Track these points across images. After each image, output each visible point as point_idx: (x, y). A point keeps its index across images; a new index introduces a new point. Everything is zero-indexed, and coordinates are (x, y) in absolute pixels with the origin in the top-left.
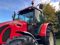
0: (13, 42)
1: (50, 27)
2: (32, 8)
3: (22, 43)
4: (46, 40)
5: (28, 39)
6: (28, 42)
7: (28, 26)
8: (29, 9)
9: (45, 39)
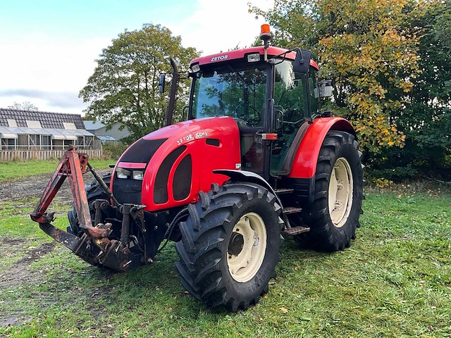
0: (220, 201)
1: (339, 140)
2: (262, 57)
3: (242, 202)
4: (315, 193)
5: (255, 192)
6: (255, 201)
7: (242, 137)
8: (250, 60)
9: (311, 190)
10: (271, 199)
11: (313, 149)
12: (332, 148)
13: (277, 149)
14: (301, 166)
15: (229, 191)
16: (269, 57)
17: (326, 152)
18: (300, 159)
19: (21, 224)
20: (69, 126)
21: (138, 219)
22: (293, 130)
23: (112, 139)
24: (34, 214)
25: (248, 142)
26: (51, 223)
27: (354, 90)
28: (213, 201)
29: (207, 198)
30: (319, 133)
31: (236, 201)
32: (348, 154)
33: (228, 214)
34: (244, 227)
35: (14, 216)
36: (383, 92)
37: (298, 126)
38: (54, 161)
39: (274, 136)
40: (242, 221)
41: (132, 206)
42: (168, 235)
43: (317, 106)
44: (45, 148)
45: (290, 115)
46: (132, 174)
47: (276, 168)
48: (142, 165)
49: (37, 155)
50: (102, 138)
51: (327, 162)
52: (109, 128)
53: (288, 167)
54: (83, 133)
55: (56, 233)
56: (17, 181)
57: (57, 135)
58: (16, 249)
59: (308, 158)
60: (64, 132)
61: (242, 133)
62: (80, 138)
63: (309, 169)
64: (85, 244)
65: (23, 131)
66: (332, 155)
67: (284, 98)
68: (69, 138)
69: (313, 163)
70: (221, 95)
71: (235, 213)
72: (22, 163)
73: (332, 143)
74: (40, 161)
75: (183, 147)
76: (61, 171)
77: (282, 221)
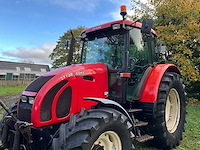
1: (172, 78)
2: (121, 25)
5: (111, 116)
8: (114, 28)
9: (154, 110)
10: (124, 120)
11: (155, 83)
12: (168, 83)
13: (132, 82)
14: (147, 94)
16: (126, 25)
17: (163, 85)
18: (147, 89)
20: (43, 70)
22: (142, 72)
25: (113, 79)
28: (77, 124)
30: (158, 73)
31: (94, 125)
32: (177, 86)
37: (145, 69)
39: (129, 75)
45: (141, 62)
46: (28, 100)
47: (131, 94)
51: (165, 92)
53: (138, 94)
57: (37, 74)
59: (152, 89)
61: (109, 72)
63: (153, 96)
65: (23, 72)
66: (168, 87)
69: (155, 93)
73: (167, 79)
77: (133, 136)
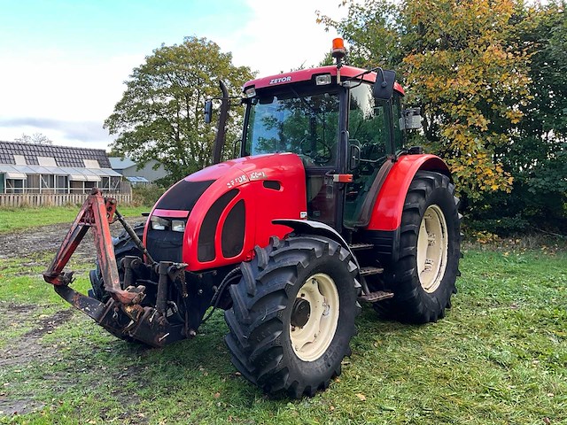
0: (281, 258)
1: (431, 182)
2: (334, 78)
3: (309, 260)
4: (400, 249)
5: (325, 248)
6: (325, 259)
7: (308, 179)
8: (319, 83)
9: (396, 245)
10: (344, 257)
11: (397, 194)
12: (423, 193)
13: (352, 193)
14: (382, 216)
15: (292, 247)
16: (343, 79)
17: (414, 198)
18: (381, 207)
19: (30, 287)
20: (91, 164)
21: (178, 281)
22: (372, 170)
23: (144, 180)
24: (48, 274)
25: (315, 185)
26: (69, 285)
27: (449, 120)
28: (272, 259)
29: (264, 255)
30: (405, 174)
31: (302, 259)
32: (442, 200)
33: (291, 275)
34: (310, 292)
35: (22, 277)
36: (484, 122)
37: (378, 165)
38: (72, 208)
39: (349, 177)
40: (309, 284)
41: (171, 265)
42: (215, 301)
43: (402, 141)
44: (61, 192)
45: (369, 152)
46: (171, 225)
47: (351, 218)
48: (184, 214)
49: (51, 200)
50: (132, 179)
51: (416, 210)
52: (141, 166)
53: (366, 217)
54: (109, 173)
55: (75, 298)
56: (26, 232)
57: (76, 175)
58: (24, 318)
59: (392, 205)
60: (85, 172)
61: (308, 173)
62: (105, 179)
63: (393, 219)
64: (111, 312)
65: (34, 170)
66: (422, 202)
67: (362, 130)
68: (90, 179)
69: (398, 212)
70: (282, 126)
71: (300, 274)
72: (32, 210)
73: (422, 186)
74: (54, 207)
75: (235, 190)
76: (82, 220)
77: (358, 285)
